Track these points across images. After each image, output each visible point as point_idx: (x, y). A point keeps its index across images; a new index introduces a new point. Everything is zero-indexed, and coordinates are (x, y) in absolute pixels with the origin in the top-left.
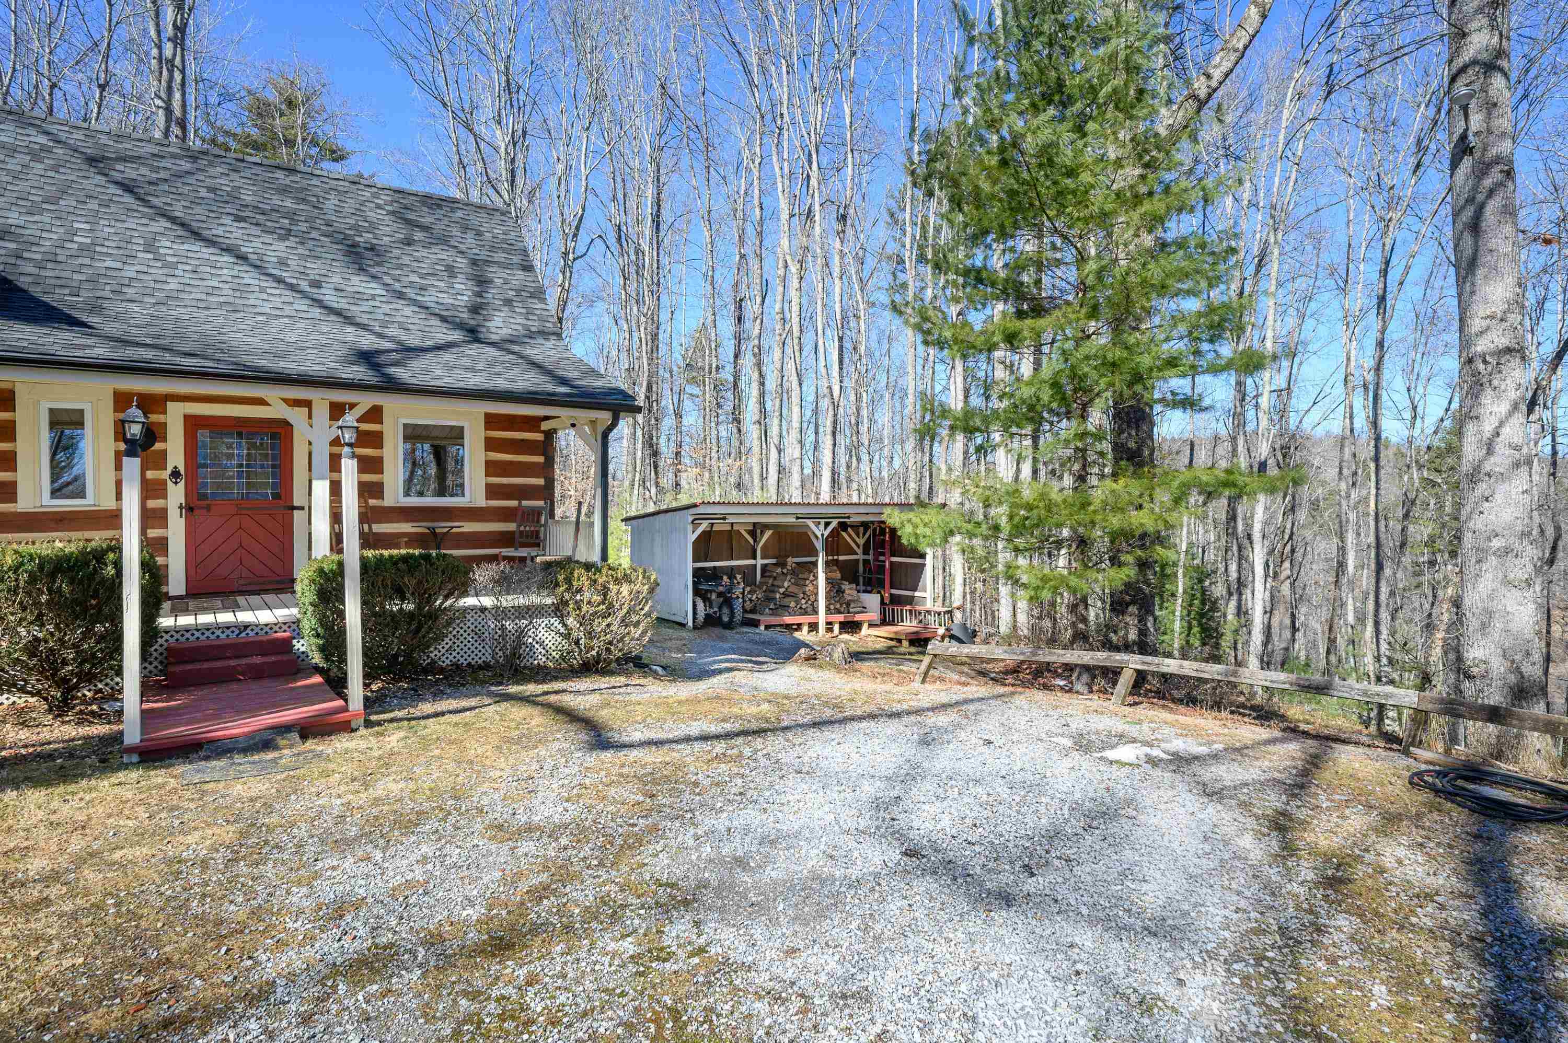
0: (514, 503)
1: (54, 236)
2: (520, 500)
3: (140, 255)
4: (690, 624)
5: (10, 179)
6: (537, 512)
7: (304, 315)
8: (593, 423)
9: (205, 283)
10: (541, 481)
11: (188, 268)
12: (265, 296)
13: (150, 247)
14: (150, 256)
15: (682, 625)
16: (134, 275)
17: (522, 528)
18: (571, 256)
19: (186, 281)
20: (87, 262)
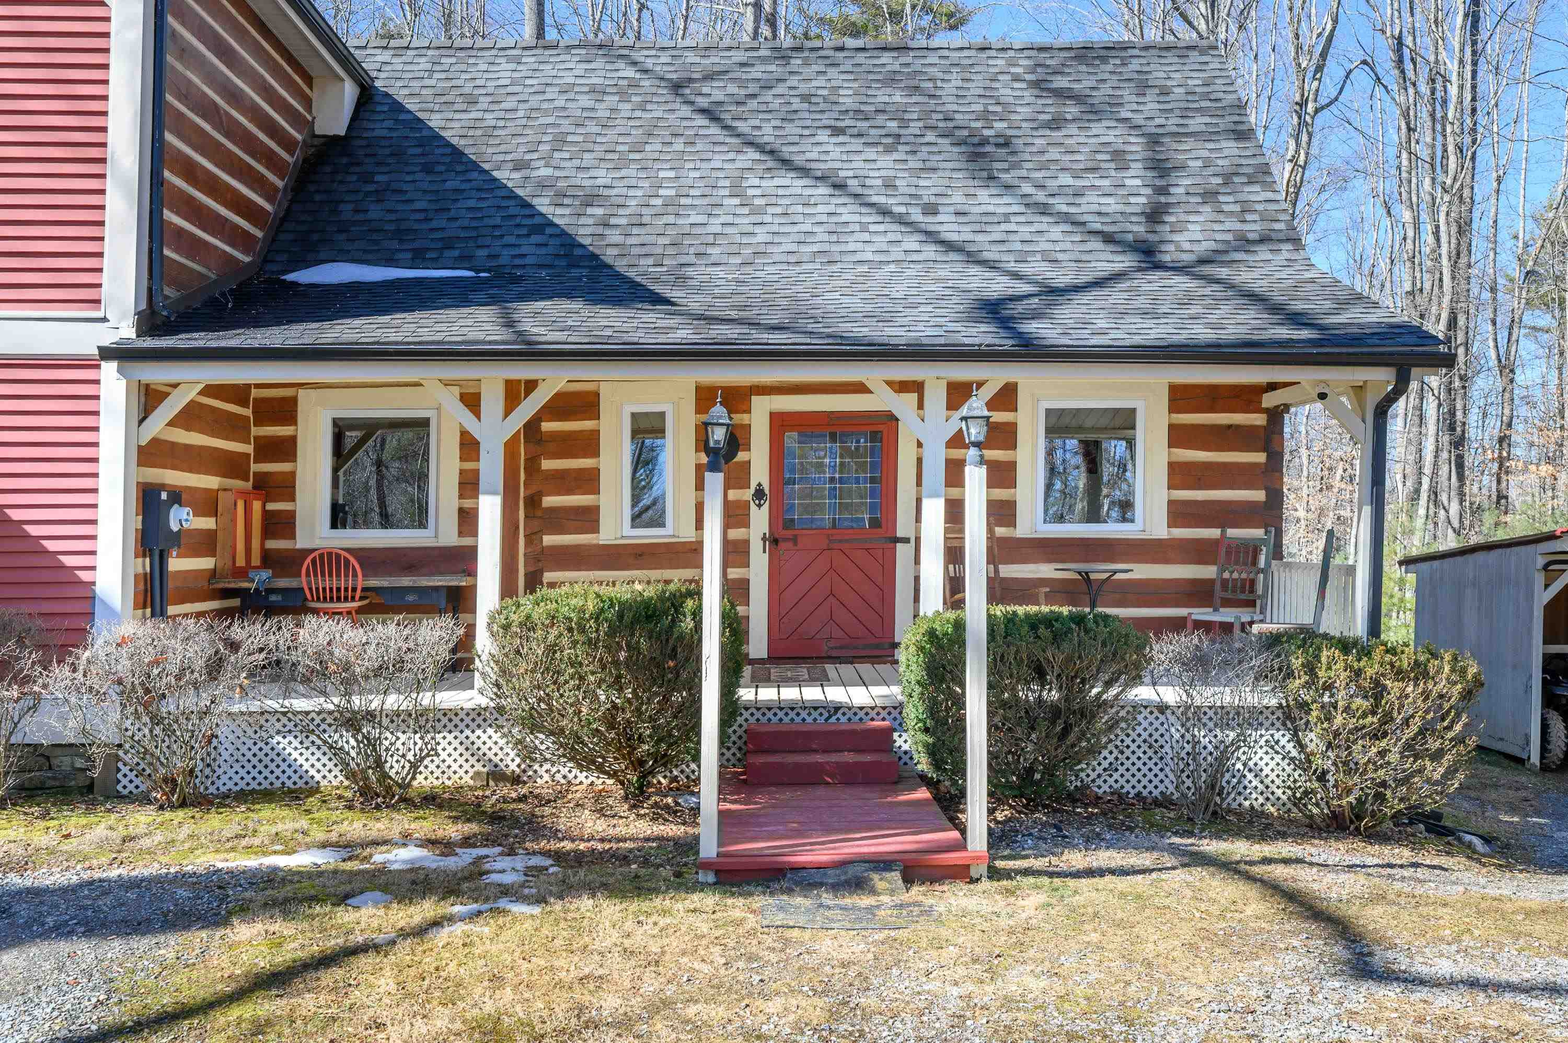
0: (1215, 533)
1: (639, 193)
2: (1223, 526)
3: (726, 201)
4: (1535, 759)
5: (598, 129)
6: (1251, 550)
7: (915, 257)
8: (1359, 390)
9: (796, 228)
10: (1259, 495)
11: (779, 210)
12: (866, 236)
13: (737, 191)
14: (736, 201)
15: (1519, 762)
16: (718, 229)
17: (1226, 575)
18: (1311, 107)
19: (775, 228)
20: (671, 219)
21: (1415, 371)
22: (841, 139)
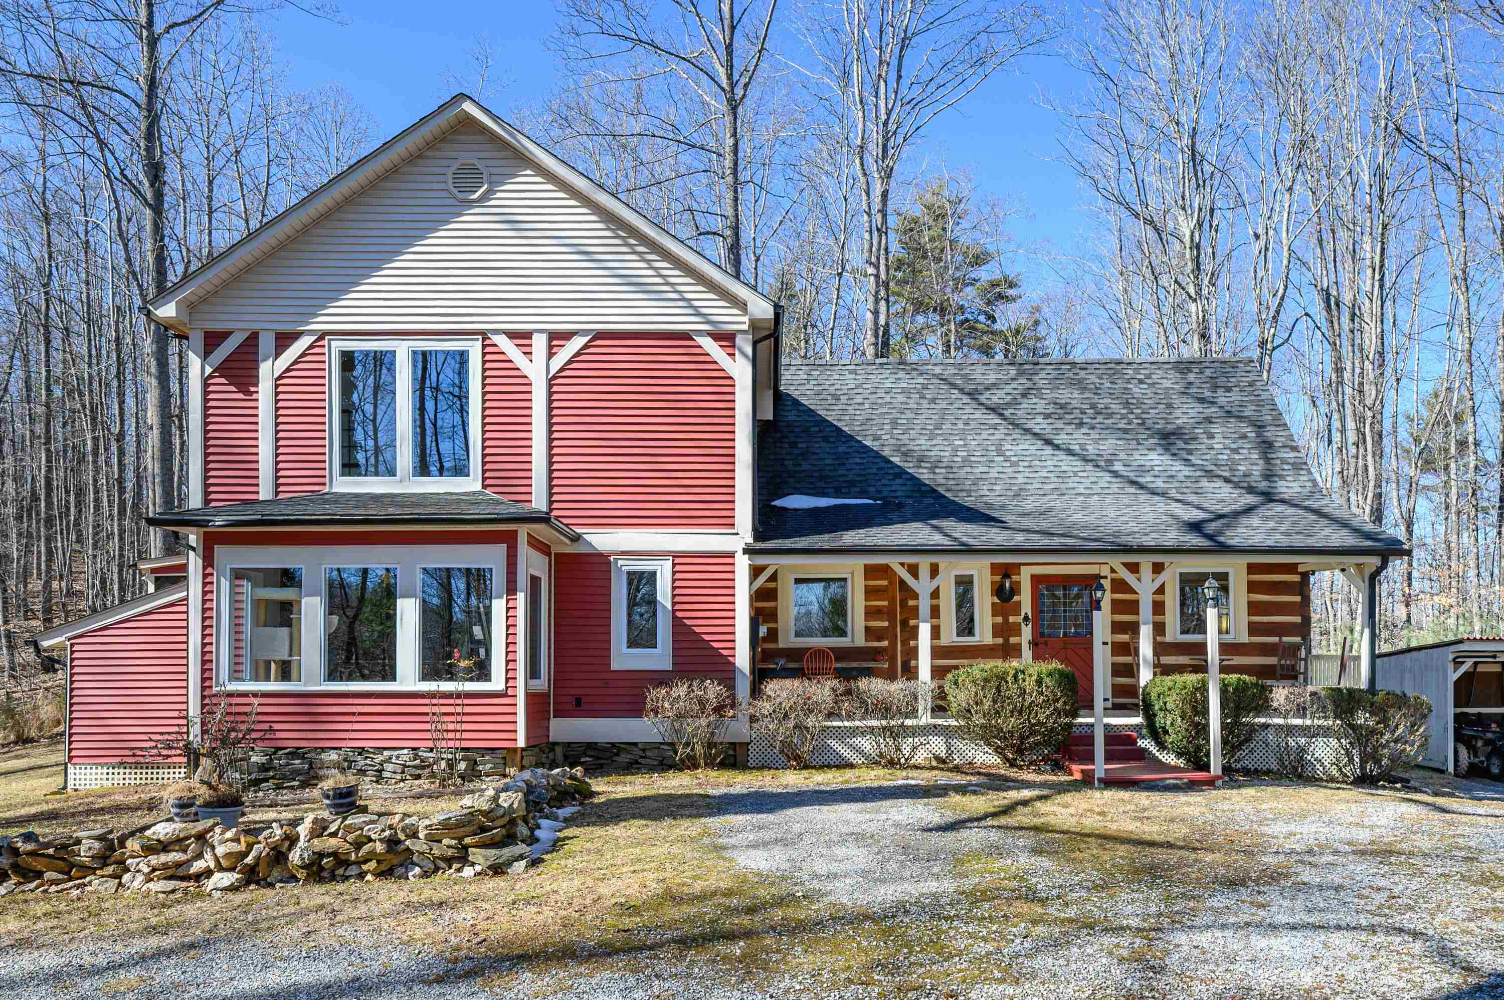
0: (1275, 639)
1: (947, 454)
2: (1280, 636)
3: (996, 459)
4: (1451, 769)
5: (913, 416)
6: (1296, 648)
7: (1107, 491)
9: (1039, 474)
10: (1297, 619)
11: (1026, 464)
12: (1077, 479)
13: (1000, 452)
14: (1002, 459)
15: (1442, 772)
16: (997, 475)
17: (1283, 662)
18: (1269, 346)
19: (1028, 475)
20: (969, 469)
21: (1391, 558)
22: (1050, 421)
